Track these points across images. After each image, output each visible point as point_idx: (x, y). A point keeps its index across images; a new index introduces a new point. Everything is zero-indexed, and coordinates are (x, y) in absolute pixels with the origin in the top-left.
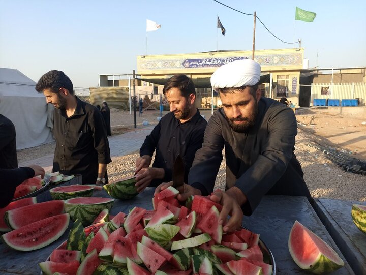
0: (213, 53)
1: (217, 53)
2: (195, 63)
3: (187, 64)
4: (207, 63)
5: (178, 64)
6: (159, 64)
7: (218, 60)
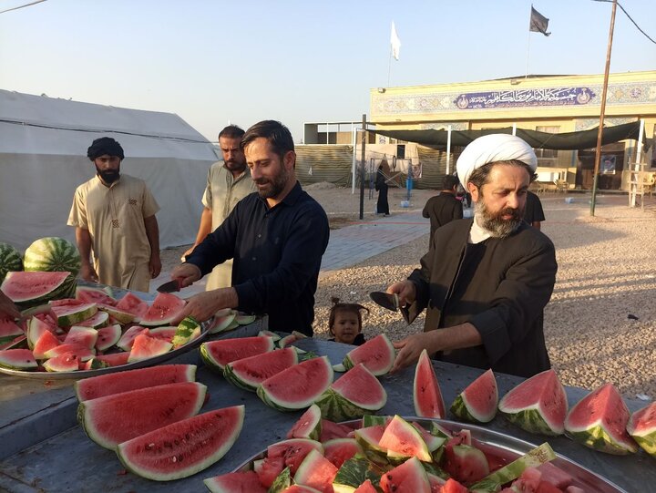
0: (518, 80)
1: (526, 79)
2: (479, 99)
3: (464, 103)
4: (504, 100)
5: (446, 102)
6: (411, 104)
7: (527, 93)
